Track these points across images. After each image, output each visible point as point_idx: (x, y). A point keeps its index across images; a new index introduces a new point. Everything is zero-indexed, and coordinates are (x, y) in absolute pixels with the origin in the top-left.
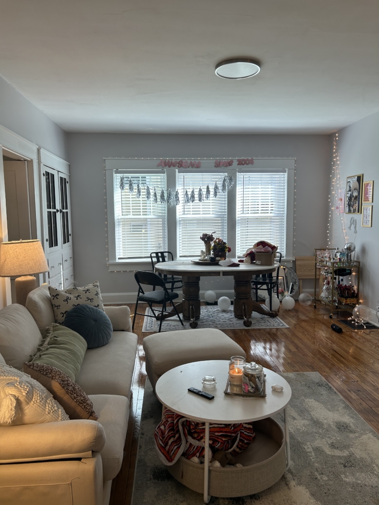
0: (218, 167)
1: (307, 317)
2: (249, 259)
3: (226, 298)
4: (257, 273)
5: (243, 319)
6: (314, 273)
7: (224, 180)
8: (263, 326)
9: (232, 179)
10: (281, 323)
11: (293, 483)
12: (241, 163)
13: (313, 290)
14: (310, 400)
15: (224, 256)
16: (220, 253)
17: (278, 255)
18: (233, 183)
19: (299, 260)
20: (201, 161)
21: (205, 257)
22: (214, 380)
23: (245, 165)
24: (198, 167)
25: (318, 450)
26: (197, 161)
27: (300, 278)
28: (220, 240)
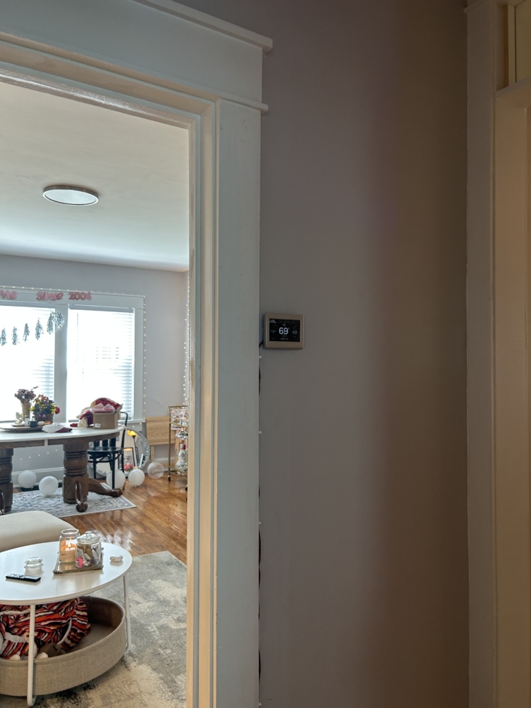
0: (41, 300)
1: (159, 492)
2: (84, 421)
3: (52, 477)
4: (96, 439)
5: (76, 503)
6: (168, 438)
7: (51, 318)
8: (102, 509)
9: (61, 316)
10: (126, 502)
11: (132, 665)
12: (73, 297)
13: (167, 459)
14: (157, 581)
15: (49, 419)
16: (44, 416)
17: (123, 415)
18: (63, 322)
19: (150, 421)
20: (18, 291)
21: (21, 421)
22: (40, 561)
23: (80, 300)
24: (12, 298)
25: (162, 628)
26: (11, 291)
27: (151, 444)
28: (44, 398)
